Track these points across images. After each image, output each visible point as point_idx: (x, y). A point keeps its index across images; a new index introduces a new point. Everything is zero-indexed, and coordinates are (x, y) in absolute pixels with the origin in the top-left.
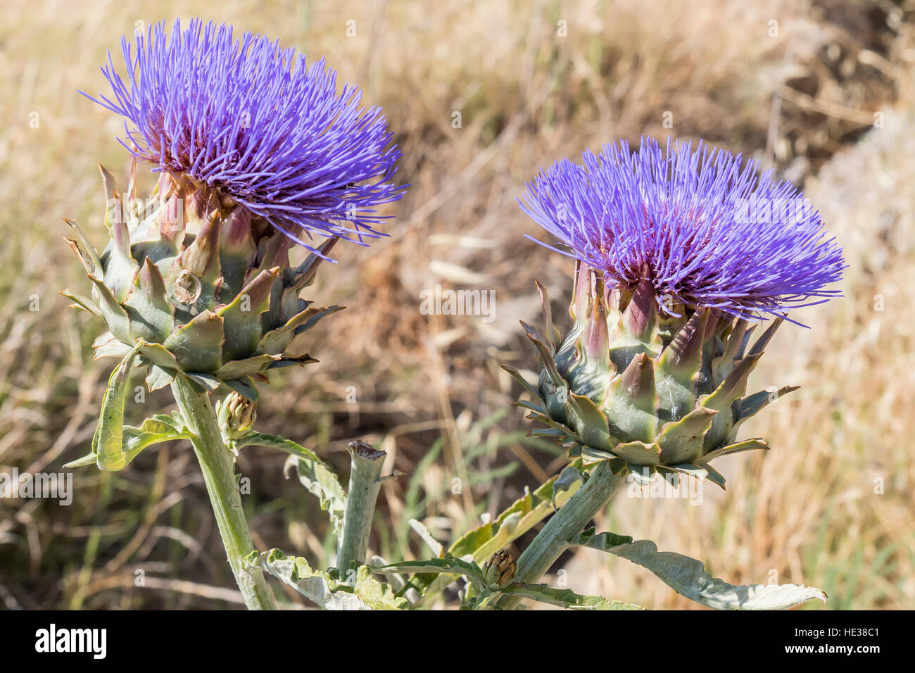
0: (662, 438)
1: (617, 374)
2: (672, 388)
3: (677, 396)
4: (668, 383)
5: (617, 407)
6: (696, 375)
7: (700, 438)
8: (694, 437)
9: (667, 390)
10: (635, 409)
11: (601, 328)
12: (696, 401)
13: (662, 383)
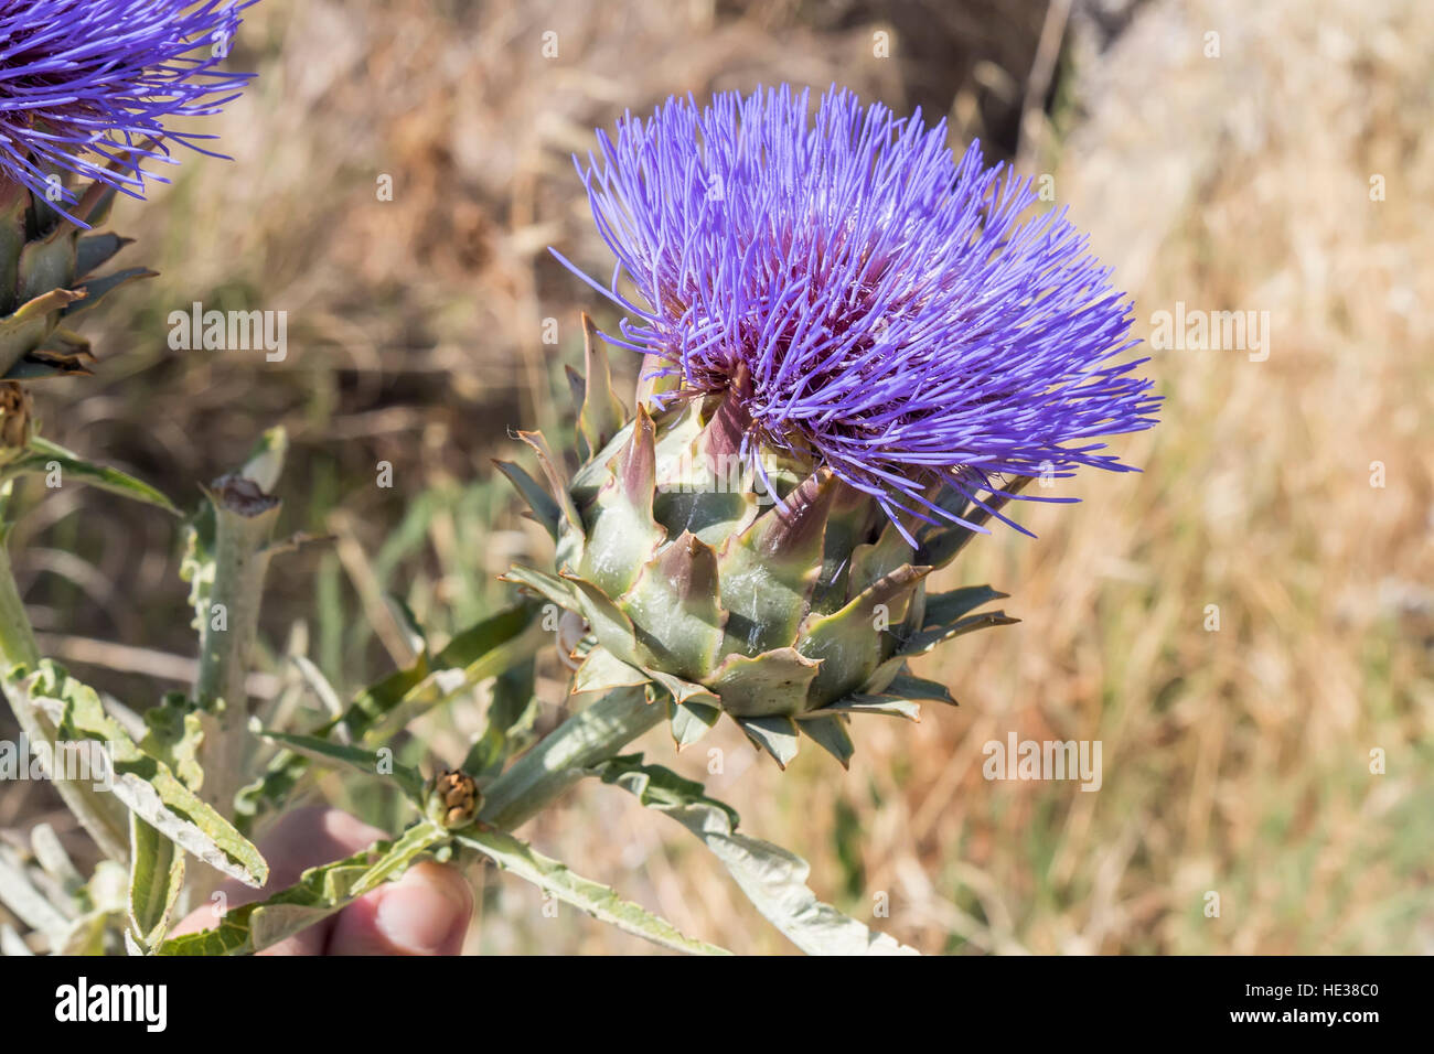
0: (723, 674)
1: (667, 541)
2: (760, 590)
3: (767, 606)
4: (754, 579)
5: (653, 603)
6: (814, 572)
7: (800, 685)
8: (788, 683)
9: (749, 592)
10: (682, 614)
11: (643, 458)
12: (803, 620)
13: (743, 577)
